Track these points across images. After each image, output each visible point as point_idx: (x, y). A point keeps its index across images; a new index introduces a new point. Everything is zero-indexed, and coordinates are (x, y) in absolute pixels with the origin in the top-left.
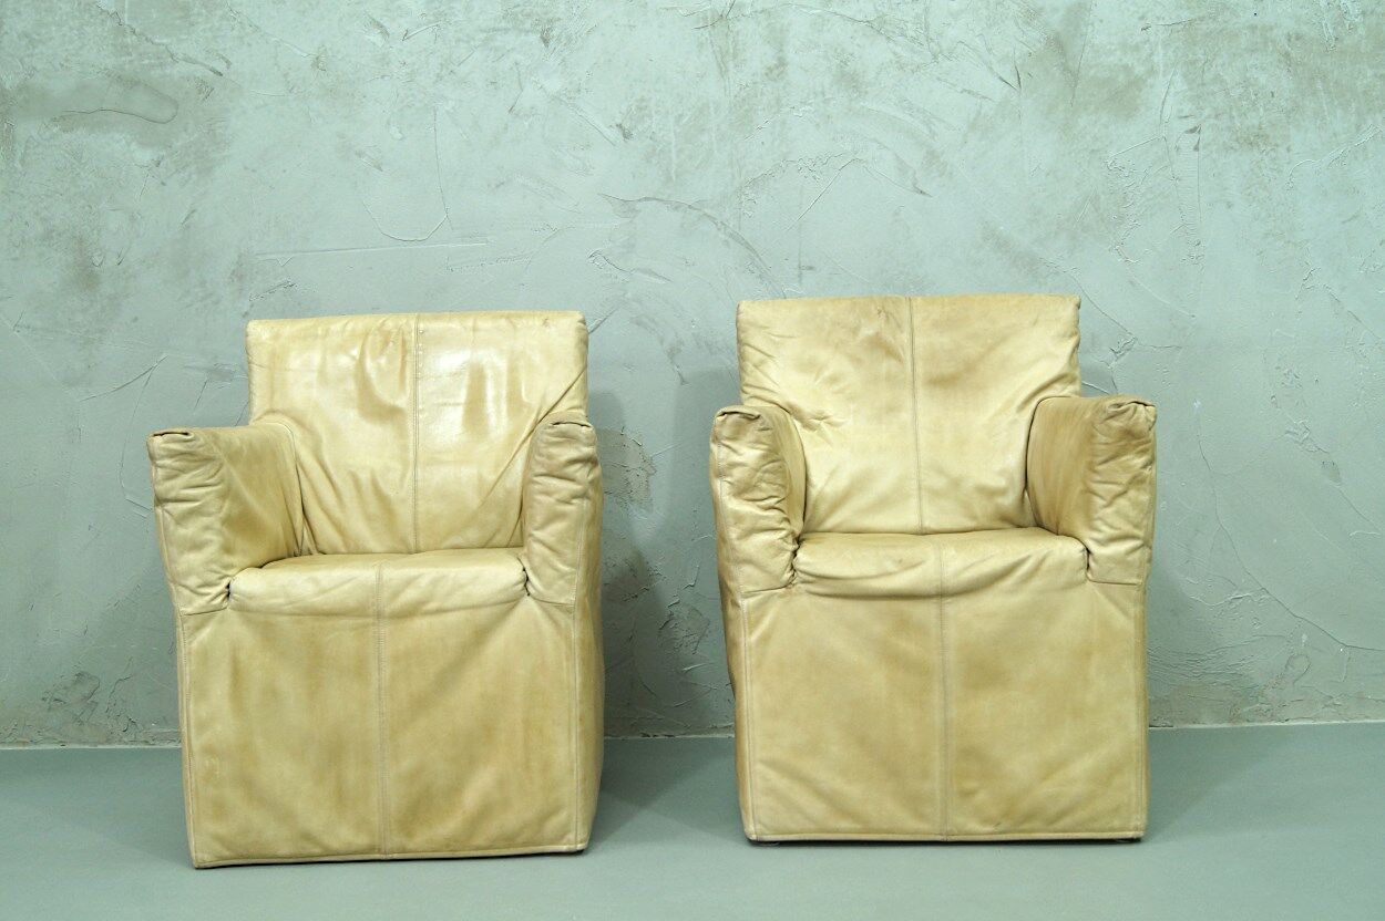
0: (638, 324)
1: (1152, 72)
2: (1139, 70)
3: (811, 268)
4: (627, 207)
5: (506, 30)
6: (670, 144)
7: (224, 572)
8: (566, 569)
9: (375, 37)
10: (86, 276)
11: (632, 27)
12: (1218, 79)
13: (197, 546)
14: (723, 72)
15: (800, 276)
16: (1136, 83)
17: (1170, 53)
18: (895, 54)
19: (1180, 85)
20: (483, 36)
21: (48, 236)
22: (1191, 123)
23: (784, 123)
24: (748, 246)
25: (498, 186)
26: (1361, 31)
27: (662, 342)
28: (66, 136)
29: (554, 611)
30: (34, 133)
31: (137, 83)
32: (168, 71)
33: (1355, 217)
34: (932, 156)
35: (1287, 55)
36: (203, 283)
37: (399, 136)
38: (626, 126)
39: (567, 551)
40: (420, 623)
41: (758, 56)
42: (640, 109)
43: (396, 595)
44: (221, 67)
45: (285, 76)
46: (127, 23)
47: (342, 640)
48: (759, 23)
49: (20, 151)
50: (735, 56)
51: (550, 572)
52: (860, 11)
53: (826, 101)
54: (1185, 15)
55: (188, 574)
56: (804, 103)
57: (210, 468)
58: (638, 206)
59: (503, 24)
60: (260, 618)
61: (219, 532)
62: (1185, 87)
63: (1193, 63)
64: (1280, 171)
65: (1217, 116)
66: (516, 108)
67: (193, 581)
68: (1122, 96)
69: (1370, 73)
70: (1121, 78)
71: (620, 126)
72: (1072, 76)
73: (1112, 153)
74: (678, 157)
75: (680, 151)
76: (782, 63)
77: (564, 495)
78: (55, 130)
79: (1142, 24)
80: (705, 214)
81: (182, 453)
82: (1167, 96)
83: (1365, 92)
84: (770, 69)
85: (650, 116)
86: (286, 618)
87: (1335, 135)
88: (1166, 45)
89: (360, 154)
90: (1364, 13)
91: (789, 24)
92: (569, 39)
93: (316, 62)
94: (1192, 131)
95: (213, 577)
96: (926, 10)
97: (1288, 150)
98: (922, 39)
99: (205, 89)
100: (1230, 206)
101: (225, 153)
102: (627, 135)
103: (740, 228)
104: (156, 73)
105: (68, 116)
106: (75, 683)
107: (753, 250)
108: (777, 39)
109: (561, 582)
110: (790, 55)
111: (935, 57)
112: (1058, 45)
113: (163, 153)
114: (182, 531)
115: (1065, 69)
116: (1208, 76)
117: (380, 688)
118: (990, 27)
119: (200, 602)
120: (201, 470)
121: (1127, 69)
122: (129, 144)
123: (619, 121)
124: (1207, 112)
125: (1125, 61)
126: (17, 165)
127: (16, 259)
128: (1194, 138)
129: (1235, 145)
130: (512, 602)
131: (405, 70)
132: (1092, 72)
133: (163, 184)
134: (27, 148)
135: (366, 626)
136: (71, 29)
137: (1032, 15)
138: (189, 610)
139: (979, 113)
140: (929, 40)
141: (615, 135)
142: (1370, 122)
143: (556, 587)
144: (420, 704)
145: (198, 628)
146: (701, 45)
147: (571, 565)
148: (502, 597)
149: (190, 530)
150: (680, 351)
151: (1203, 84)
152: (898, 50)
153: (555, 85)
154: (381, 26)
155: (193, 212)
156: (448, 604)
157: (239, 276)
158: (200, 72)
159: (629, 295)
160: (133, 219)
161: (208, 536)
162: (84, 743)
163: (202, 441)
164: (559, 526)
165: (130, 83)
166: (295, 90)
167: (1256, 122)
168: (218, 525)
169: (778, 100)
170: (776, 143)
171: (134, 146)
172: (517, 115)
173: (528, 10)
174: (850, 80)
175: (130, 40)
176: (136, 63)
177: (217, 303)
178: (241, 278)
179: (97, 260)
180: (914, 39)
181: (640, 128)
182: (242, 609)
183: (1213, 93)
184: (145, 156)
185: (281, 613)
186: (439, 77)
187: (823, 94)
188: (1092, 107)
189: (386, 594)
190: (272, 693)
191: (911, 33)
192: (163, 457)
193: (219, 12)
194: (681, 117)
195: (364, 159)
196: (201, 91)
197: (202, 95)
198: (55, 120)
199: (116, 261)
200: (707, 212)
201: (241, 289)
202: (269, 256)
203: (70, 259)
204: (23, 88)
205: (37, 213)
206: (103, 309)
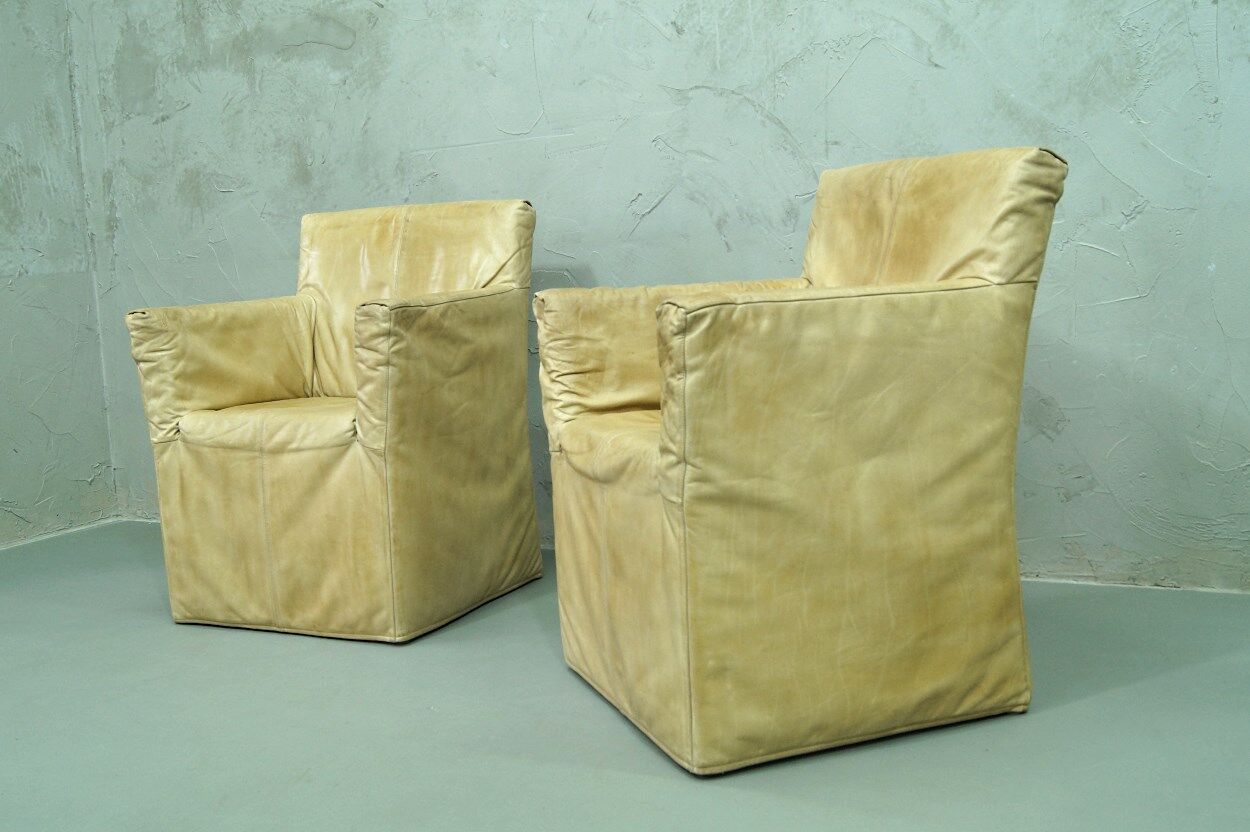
0: (692, 199)
3: (836, 143)
4: (682, 96)
6: (715, 35)
7: (177, 413)
8: (376, 421)
10: (303, 174)
13: (157, 394)
15: (827, 151)
21: (278, 143)
23: (811, 8)
24: (781, 126)
25: (580, 84)
27: (711, 214)
28: (286, 65)
29: (371, 454)
30: (266, 64)
31: (329, 18)
32: (349, 7)
34: (947, 30)
36: (377, 176)
37: (506, 46)
38: (679, 22)
39: (376, 408)
40: (287, 459)
42: (689, 6)
43: (272, 436)
47: (240, 466)
49: (258, 77)
51: (365, 423)
55: (154, 413)
57: (163, 338)
58: (690, 94)
60: (194, 448)
61: (173, 385)
66: (592, 16)
67: (156, 419)
71: (674, 23)
74: (722, 47)
75: (723, 42)
77: (370, 363)
78: (279, 60)
80: (745, 98)
81: (142, 327)
85: (698, 12)
86: (206, 450)
89: (479, 64)
95: (168, 417)
99: (372, 19)
101: (388, 71)
102: (680, 31)
103: (774, 109)
104: (340, 9)
105: (287, 49)
109: (374, 432)
113: (347, 73)
114: (148, 383)
117: (264, 506)
119: (161, 434)
120: (156, 340)
122: (326, 67)
123: (673, 18)
126: (257, 89)
127: (260, 162)
130: (344, 446)
133: (349, 98)
134: (262, 75)
135: (254, 458)
138: (155, 440)
141: (670, 31)
143: (370, 436)
144: (291, 519)
145: (162, 453)
147: (380, 419)
148: (337, 441)
149: (152, 382)
150: (725, 222)
155: (369, 119)
156: (302, 446)
157: (401, 169)
158: (369, 5)
159: (684, 174)
160: (330, 127)
161: (164, 387)
163: (156, 318)
164: (369, 388)
165: (323, 18)
166: (433, 14)
168: (171, 379)
170: (805, 27)
171: (328, 70)
172: (594, 21)
178: (402, 171)
179: (309, 161)
181: (690, 24)
182: (185, 441)
184: (335, 77)
185: (205, 446)
189: (265, 434)
190: (203, 503)
192: (132, 330)
194: (723, 10)
195: (483, 68)
196: (370, 22)
197: (371, 25)
198: (278, 53)
199: (321, 161)
200: (747, 96)
201: (403, 180)
202: (420, 152)
203: (293, 160)
204: (258, 29)
205: (271, 126)
206: (315, 198)
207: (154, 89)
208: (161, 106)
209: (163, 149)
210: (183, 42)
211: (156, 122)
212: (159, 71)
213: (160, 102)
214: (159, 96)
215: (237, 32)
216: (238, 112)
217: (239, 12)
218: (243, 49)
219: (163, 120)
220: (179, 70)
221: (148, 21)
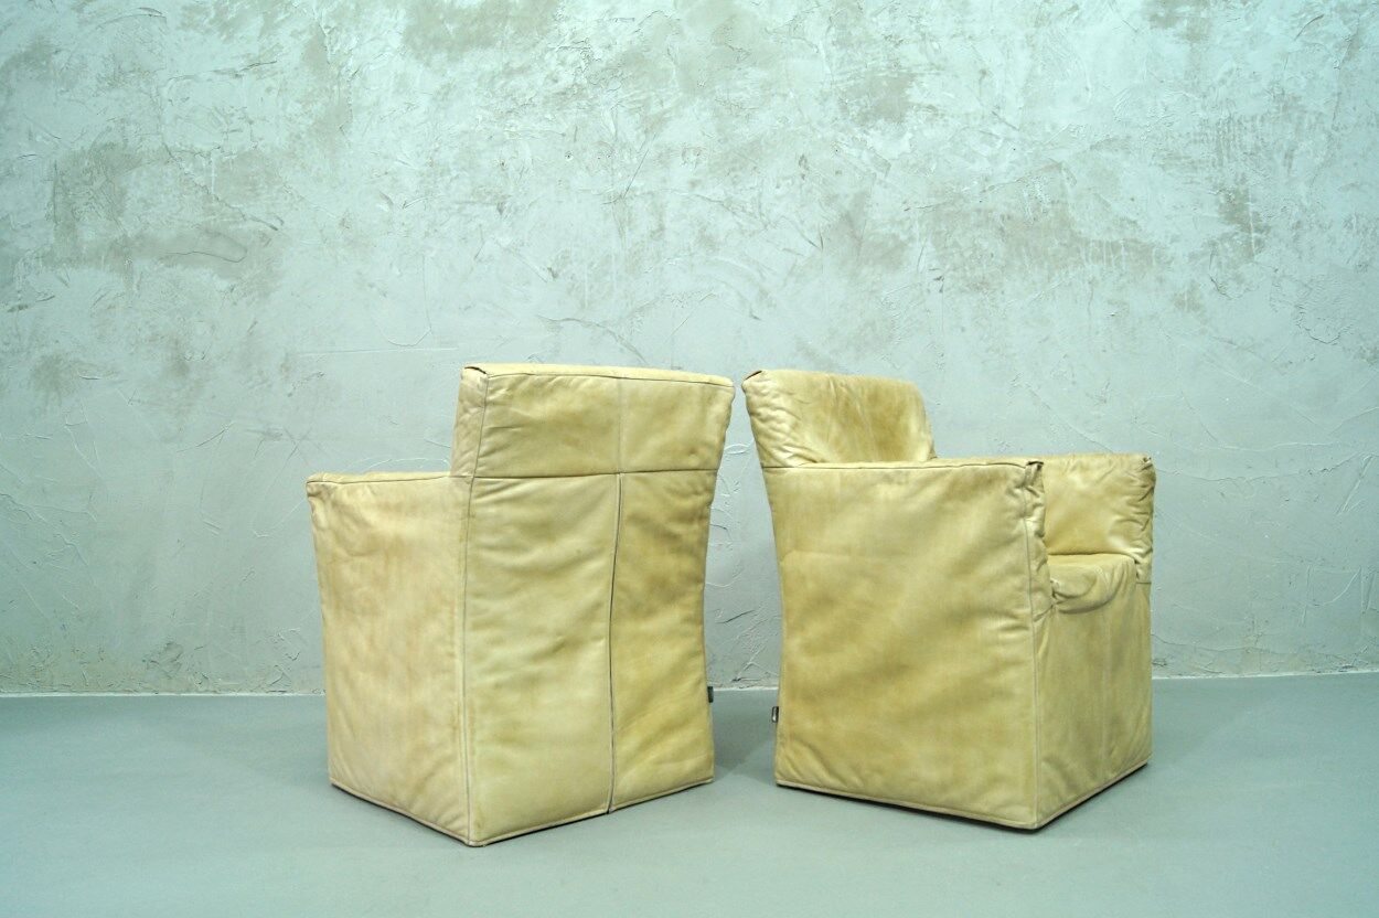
1: (911, 239)
2: (903, 237)
4: (554, 325)
5: (474, 203)
6: (584, 281)
9: (384, 207)
10: (181, 367)
11: (560, 202)
12: (955, 244)
14: (621, 233)
16: (901, 246)
17: (924, 227)
18: (738, 223)
19: (930, 248)
20: (457, 206)
21: (152, 340)
22: (938, 274)
23: (662, 269)
24: (636, 352)
25: (466, 309)
26: (1051, 214)
28: (168, 270)
30: (147, 268)
31: (220, 234)
32: (240, 227)
33: (1047, 338)
34: (763, 293)
35: (1002, 229)
36: (260, 373)
37: (398, 273)
38: (555, 269)
41: (646, 224)
42: (563, 257)
44: (277, 224)
45: (321, 231)
46: (213, 192)
48: (646, 202)
49: (137, 278)
50: (630, 222)
52: (714, 194)
53: (691, 255)
54: (934, 201)
56: (676, 256)
58: (562, 324)
59: (472, 199)
62: (934, 249)
63: (939, 233)
64: (997, 307)
65: (954, 270)
66: (480, 256)
68: (892, 254)
69: (1057, 242)
70: (891, 243)
71: (550, 269)
72: (858, 241)
73: (885, 293)
74: (590, 290)
75: (591, 287)
76: (662, 228)
78: (161, 266)
79: (905, 207)
80: (608, 330)
82: (921, 255)
83: (1054, 255)
84: (653, 232)
85: (571, 262)
87: (1034, 283)
88: (921, 221)
89: (371, 286)
90: (1053, 202)
91: (667, 202)
92: (516, 210)
93: (343, 222)
94: (938, 279)
96: (760, 195)
97: (1003, 293)
98: (757, 214)
99: (265, 239)
100: (963, 330)
101: (279, 284)
102: (555, 276)
103: (631, 340)
104: (232, 228)
105: (170, 257)
106: (166, 649)
107: (640, 355)
108: (659, 212)
110: (667, 224)
111: (766, 226)
112: (848, 220)
113: (235, 282)
115: (853, 236)
116: (949, 242)
118: (802, 206)
121: (894, 237)
122: (212, 276)
123: (549, 266)
124: (948, 267)
125: (893, 231)
126: (135, 289)
127: (132, 354)
128: (940, 284)
129: (967, 289)
131: (403, 229)
132: (871, 239)
133: (235, 304)
134: (142, 277)
136: (174, 196)
137: (831, 199)
139: (794, 265)
140: (761, 214)
141: (546, 275)
142: (1057, 275)
146: (606, 215)
151: (946, 248)
152: (741, 221)
153: (506, 241)
154: (387, 198)
155: (255, 323)
157: (286, 368)
158: (262, 227)
160: (213, 328)
162: (172, 692)
165: (213, 234)
166: (328, 241)
167: (981, 274)
169: (658, 253)
170: (658, 282)
172: (480, 261)
173: (488, 189)
174: (708, 241)
175: (215, 204)
176: (218, 221)
177: (270, 386)
178: (287, 369)
179: (188, 355)
180: (751, 214)
181: (564, 271)
183: (952, 254)
184: (223, 284)
186: (427, 234)
187: (689, 249)
188: (871, 262)
191: (749, 210)
193: (277, 187)
194: (592, 263)
195: (374, 289)
196: (263, 241)
197: (263, 244)
198: (161, 259)
199: (199, 356)
200: (611, 329)
201: (287, 377)
202: (307, 355)
203: (169, 355)
204: (140, 237)
205: (147, 323)
206: (191, 389)
207: (12, 279)
208: (19, 295)
209: (18, 336)
210: (52, 239)
211: (12, 310)
212: (20, 264)
213: (19, 292)
214: (18, 285)
215: (116, 236)
216: (110, 307)
217: (120, 219)
218: (121, 253)
219: (20, 308)
220: (45, 263)
221: (11, 217)
